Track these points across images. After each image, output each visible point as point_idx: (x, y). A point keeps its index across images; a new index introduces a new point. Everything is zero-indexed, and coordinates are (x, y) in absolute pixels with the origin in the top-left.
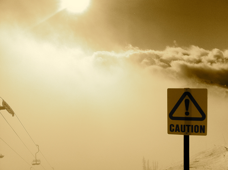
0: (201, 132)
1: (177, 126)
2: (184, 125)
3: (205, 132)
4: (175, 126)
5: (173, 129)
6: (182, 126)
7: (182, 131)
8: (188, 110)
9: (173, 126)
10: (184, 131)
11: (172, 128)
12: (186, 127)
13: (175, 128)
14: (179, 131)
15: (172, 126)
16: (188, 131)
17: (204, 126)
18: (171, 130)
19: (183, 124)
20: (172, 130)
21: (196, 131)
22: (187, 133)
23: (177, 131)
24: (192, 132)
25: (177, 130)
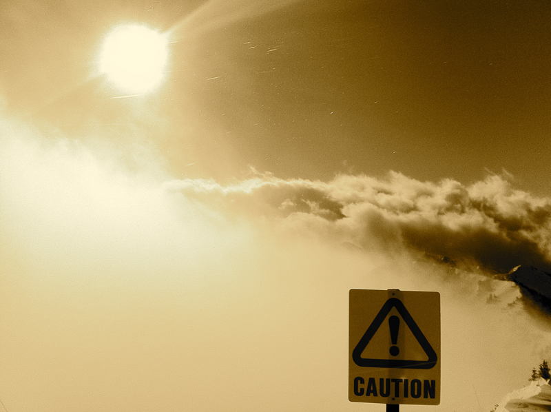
0: (426, 396)
1: (372, 381)
2: (387, 379)
3: (436, 396)
4: (367, 382)
5: (362, 390)
6: (382, 380)
7: (382, 394)
8: (396, 343)
9: (362, 382)
10: (388, 394)
11: (360, 386)
12: (393, 385)
13: (365, 386)
14: (376, 395)
15: (359, 381)
16: (397, 395)
17: (433, 382)
18: (356, 393)
19: (385, 377)
20: (359, 391)
21: (416, 393)
22: (393, 399)
23: (372, 394)
24: (406, 396)
25: (372, 392)
